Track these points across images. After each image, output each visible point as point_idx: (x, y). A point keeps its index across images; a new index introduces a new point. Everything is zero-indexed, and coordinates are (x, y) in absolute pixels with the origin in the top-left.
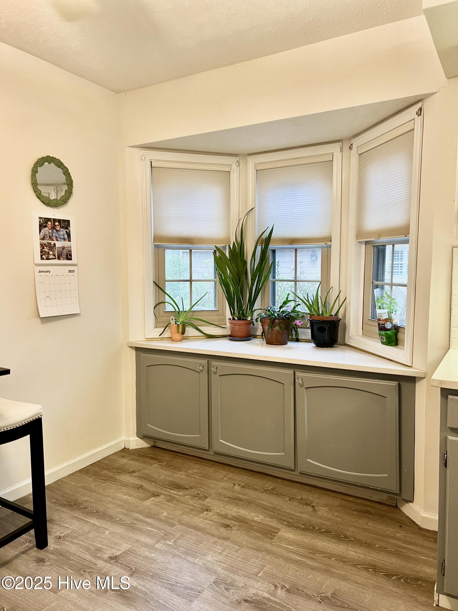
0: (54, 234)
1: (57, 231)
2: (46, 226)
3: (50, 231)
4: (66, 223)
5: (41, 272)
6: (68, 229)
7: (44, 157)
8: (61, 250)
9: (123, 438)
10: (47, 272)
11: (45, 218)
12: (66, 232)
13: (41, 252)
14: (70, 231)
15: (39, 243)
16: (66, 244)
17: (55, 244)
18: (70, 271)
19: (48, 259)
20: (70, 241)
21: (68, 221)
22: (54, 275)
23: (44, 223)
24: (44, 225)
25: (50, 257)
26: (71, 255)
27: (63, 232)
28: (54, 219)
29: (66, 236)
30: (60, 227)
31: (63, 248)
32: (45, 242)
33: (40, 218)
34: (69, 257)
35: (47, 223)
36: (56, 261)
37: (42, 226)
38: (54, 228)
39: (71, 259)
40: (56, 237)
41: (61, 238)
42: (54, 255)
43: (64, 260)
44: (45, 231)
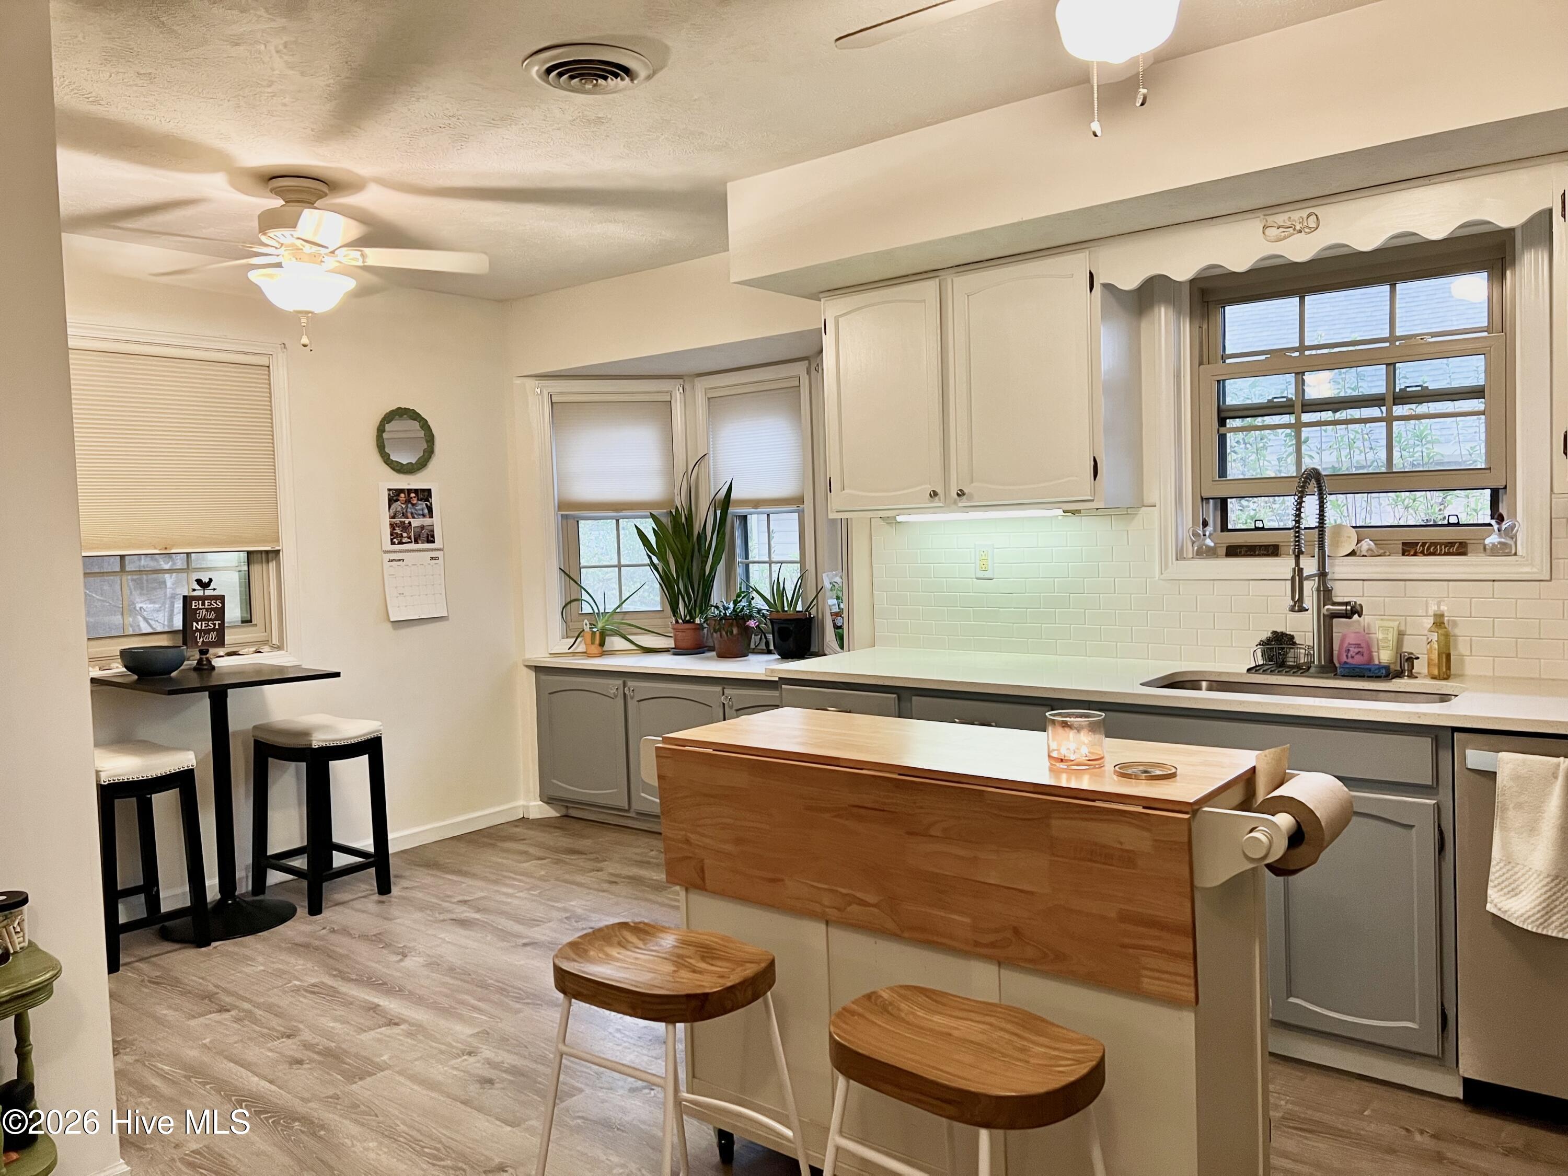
0: (409, 510)
1: (413, 505)
2: (397, 500)
3: (404, 506)
4: (426, 494)
5: (392, 561)
6: (428, 501)
7: (393, 411)
8: (419, 530)
9: (521, 802)
10: (400, 560)
11: (396, 490)
12: (426, 504)
13: (391, 535)
14: (431, 504)
15: (388, 523)
16: (427, 521)
17: (410, 523)
18: (432, 559)
19: (400, 543)
20: (431, 517)
21: (429, 491)
22: (410, 565)
23: (394, 496)
24: (395, 498)
25: (404, 541)
26: (433, 536)
27: (422, 505)
28: (408, 490)
29: (426, 511)
30: (418, 500)
31: (422, 527)
32: (397, 520)
33: (389, 490)
34: (430, 539)
35: (398, 495)
36: (413, 546)
37: (391, 501)
38: (408, 501)
39: (433, 542)
40: (412, 513)
41: (420, 515)
42: (410, 538)
43: (423, 543)
44: (397, 506)
